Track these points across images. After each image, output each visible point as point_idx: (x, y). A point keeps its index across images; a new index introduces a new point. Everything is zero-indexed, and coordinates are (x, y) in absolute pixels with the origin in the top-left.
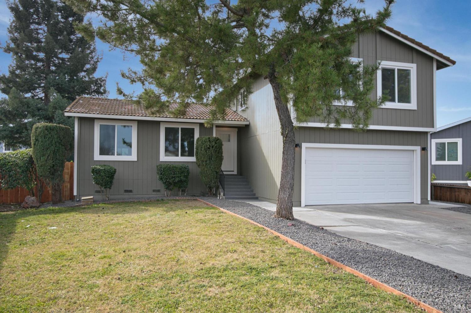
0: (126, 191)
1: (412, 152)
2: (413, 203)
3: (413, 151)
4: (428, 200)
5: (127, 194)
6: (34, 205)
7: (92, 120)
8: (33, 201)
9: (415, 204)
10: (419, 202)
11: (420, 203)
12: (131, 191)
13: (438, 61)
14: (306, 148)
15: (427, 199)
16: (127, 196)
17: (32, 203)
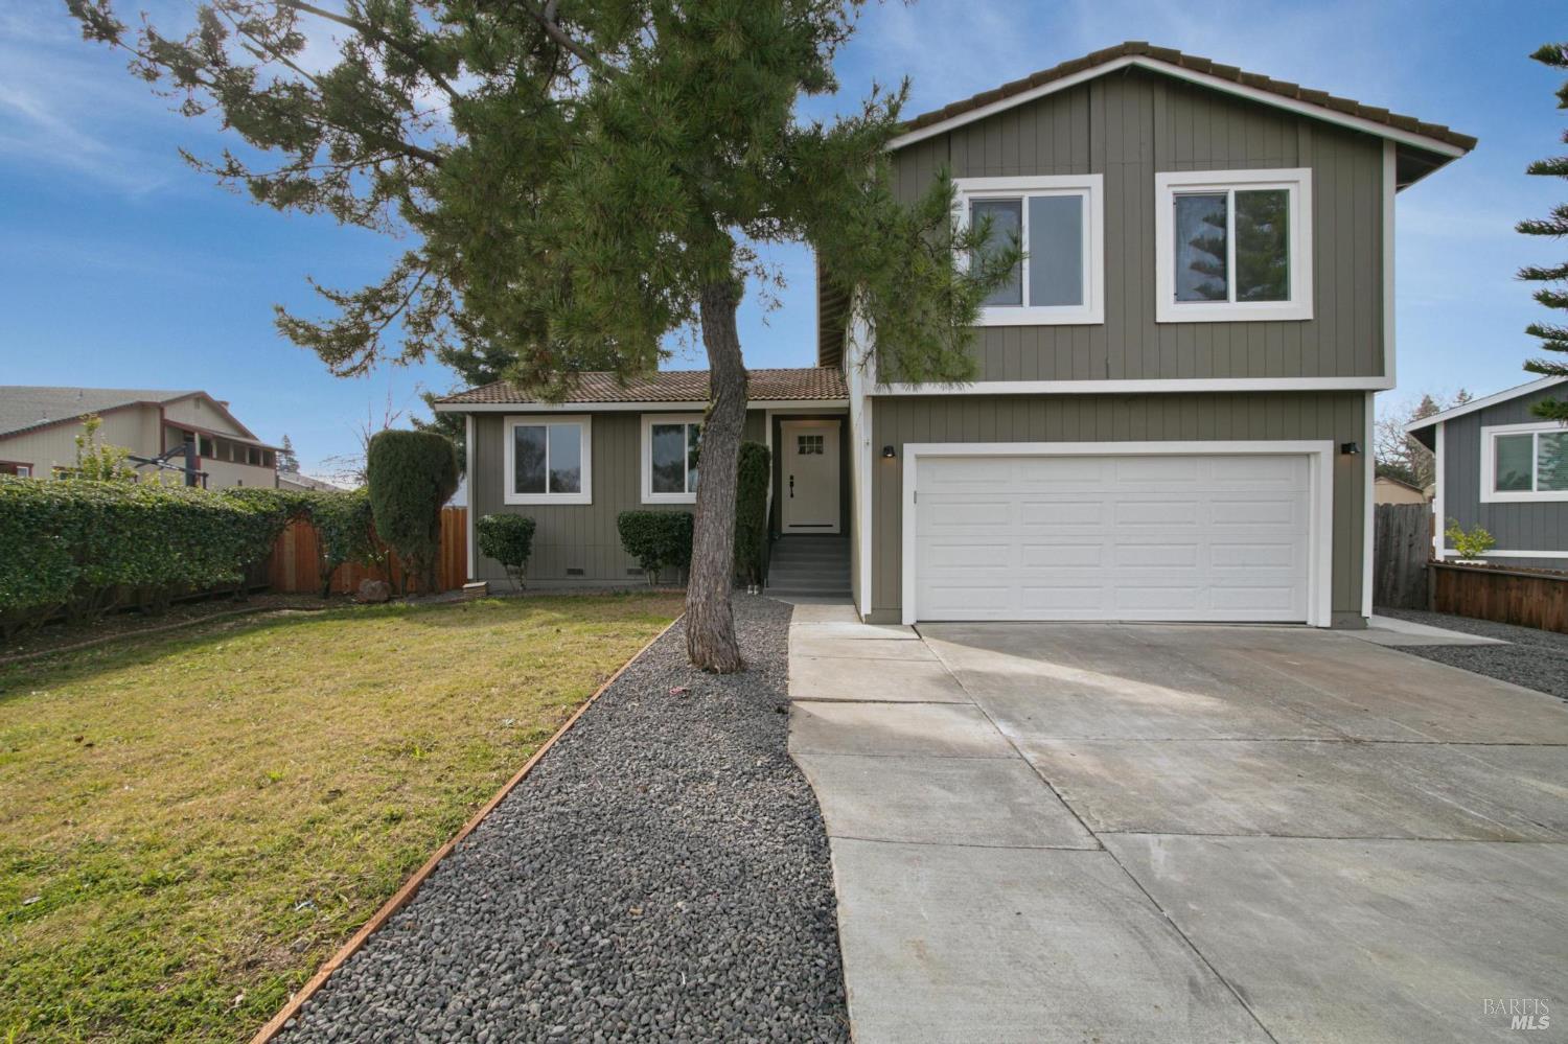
0: (572, 572)
1: (1305, 460)
2: (1305, 623)
3: (1308, 455)
4: (1364, 614)
5: (572, 577)
6: (375, 598)
7: (499, 417)
8: (374, 589)
9: (1311, 627)
10: (1326, 621)
11: (1328, 624)
12: (580, 572)
13: (1401, 149)
14: (918, 458)
15: (1360, 612)
16: (574, 582)
17: (371, 594)
